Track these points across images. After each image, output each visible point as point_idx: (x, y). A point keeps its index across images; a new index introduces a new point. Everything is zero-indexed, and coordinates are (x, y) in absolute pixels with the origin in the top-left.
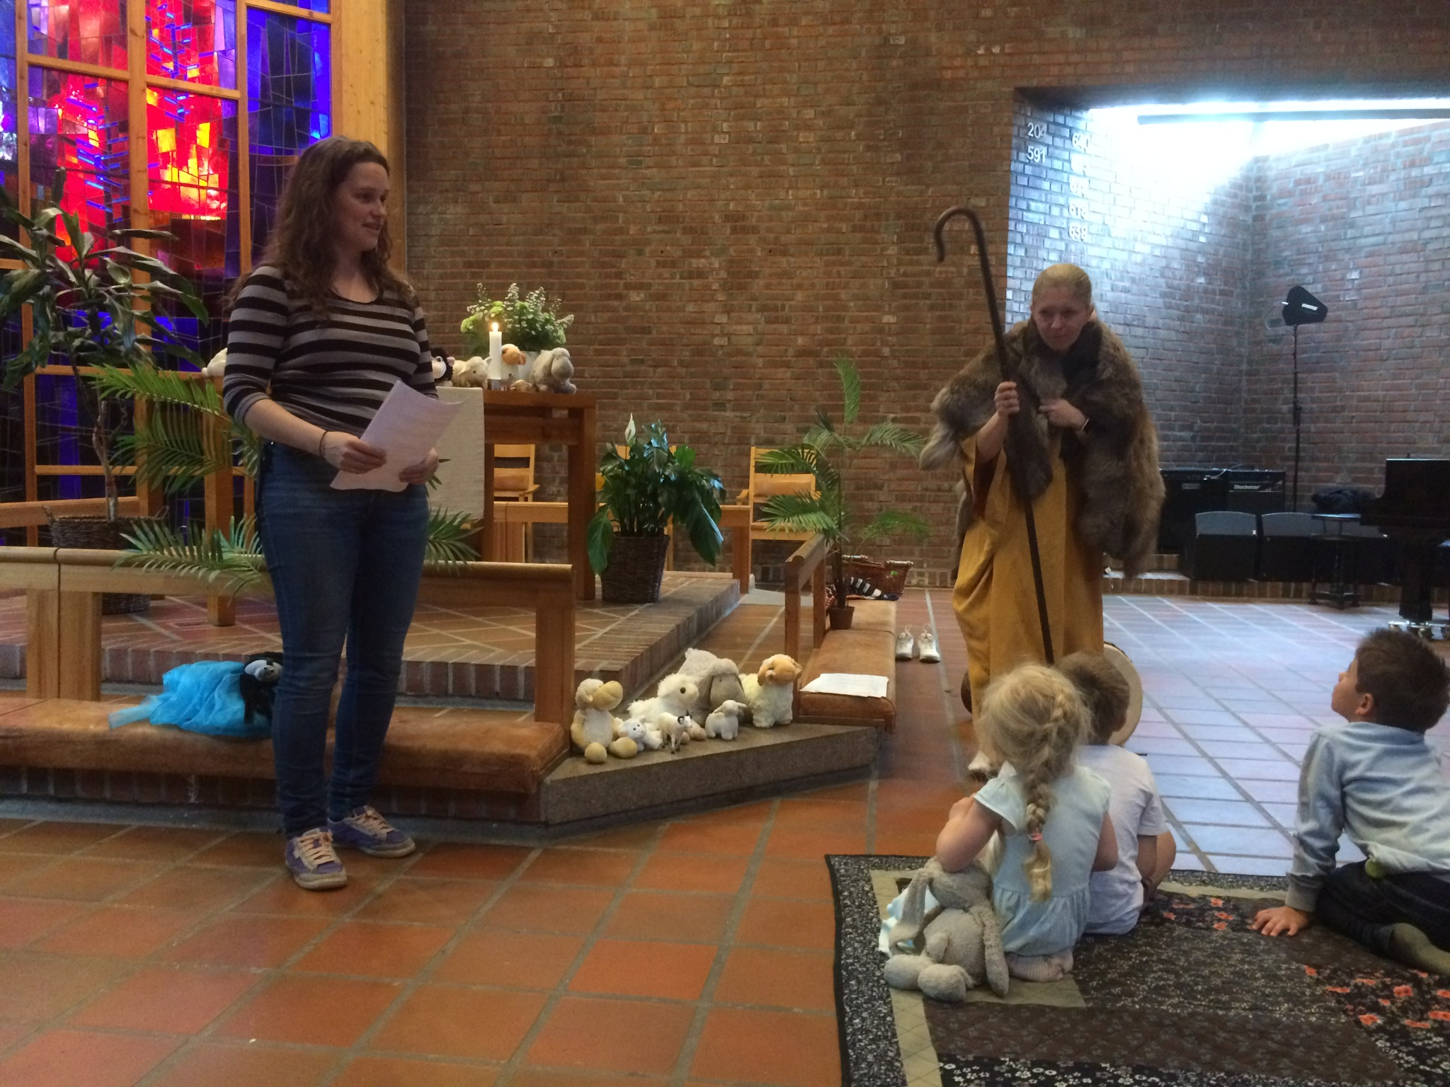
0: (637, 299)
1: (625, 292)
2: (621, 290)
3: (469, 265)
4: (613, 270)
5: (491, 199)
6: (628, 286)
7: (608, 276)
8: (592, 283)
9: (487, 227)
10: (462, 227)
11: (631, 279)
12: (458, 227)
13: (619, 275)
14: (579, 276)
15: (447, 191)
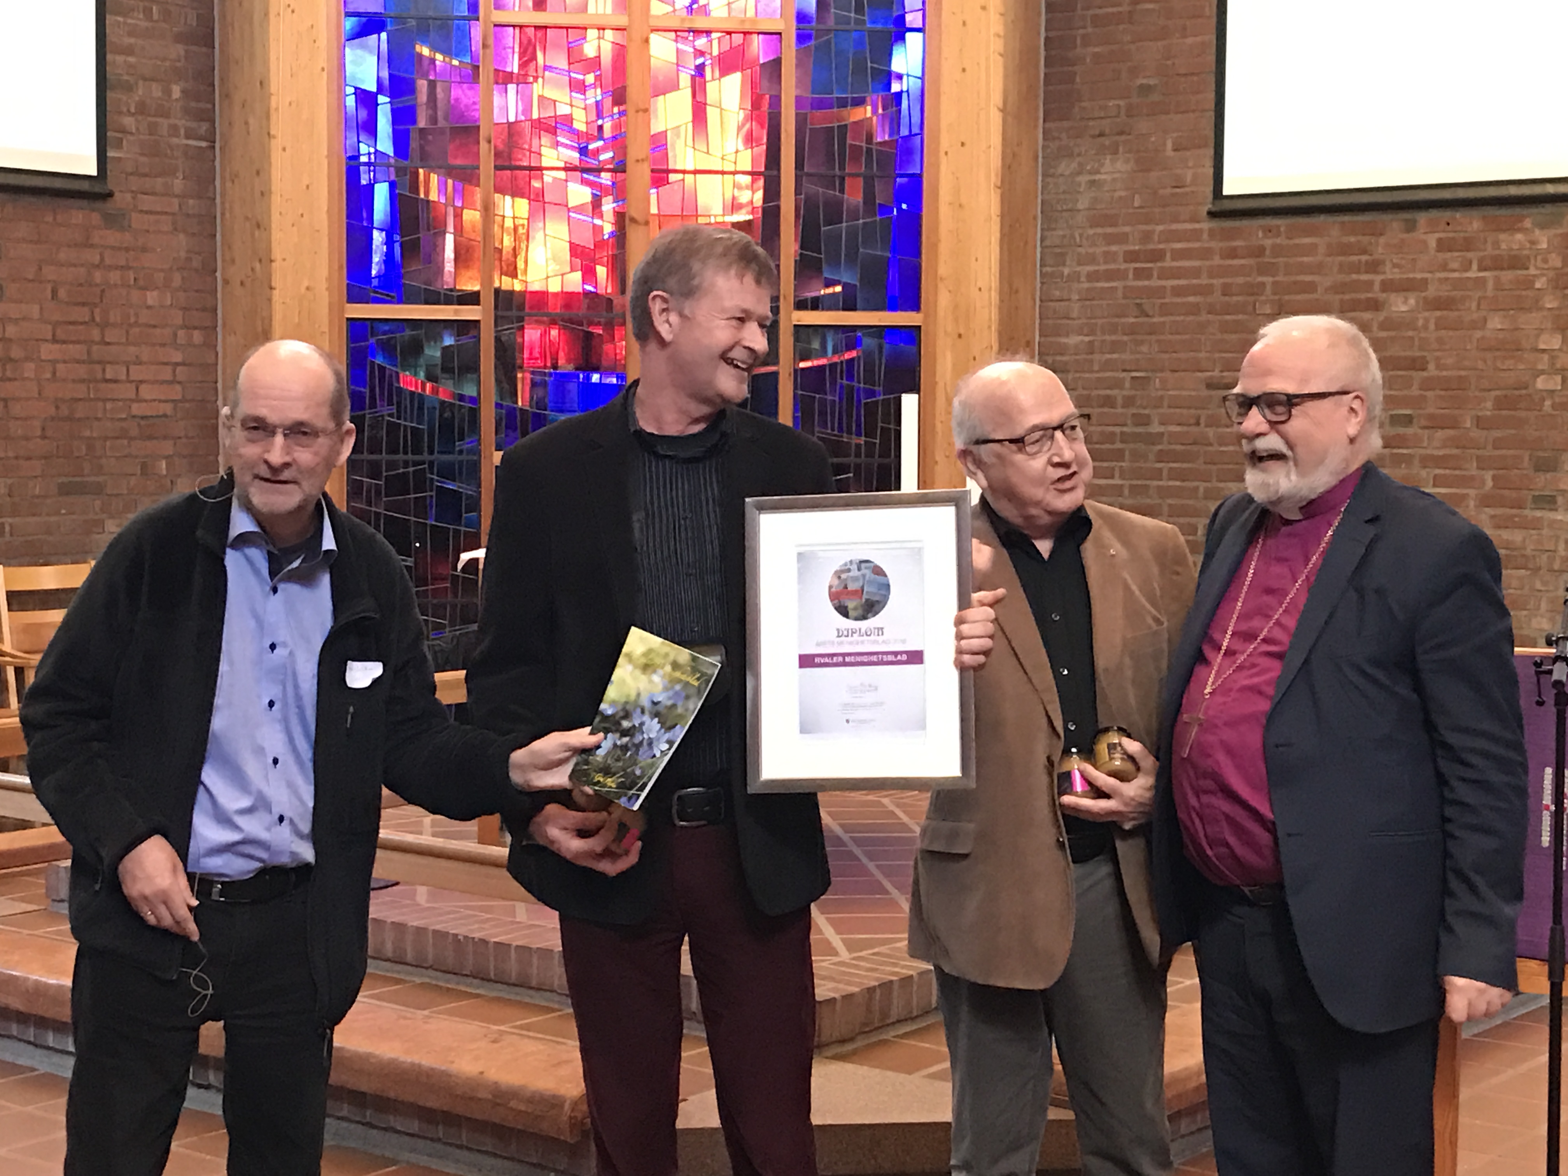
0: (1404, 308)
1: (1383, 296)
2: (1376, 293)
3: (1132, 257)
4: (1364, 258)
5: (1169, 145)
6: (1388, 286)
7: (1356, 268)
8: (1327, 281)
9: (1161, 192)
10: (1123, 193)
11: (1390, 273)
12: (1117, 194)
13: (1374, 267)
14: (1305, 269)
15: (1101, 135)
